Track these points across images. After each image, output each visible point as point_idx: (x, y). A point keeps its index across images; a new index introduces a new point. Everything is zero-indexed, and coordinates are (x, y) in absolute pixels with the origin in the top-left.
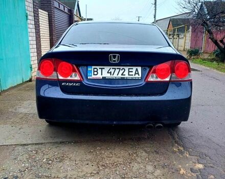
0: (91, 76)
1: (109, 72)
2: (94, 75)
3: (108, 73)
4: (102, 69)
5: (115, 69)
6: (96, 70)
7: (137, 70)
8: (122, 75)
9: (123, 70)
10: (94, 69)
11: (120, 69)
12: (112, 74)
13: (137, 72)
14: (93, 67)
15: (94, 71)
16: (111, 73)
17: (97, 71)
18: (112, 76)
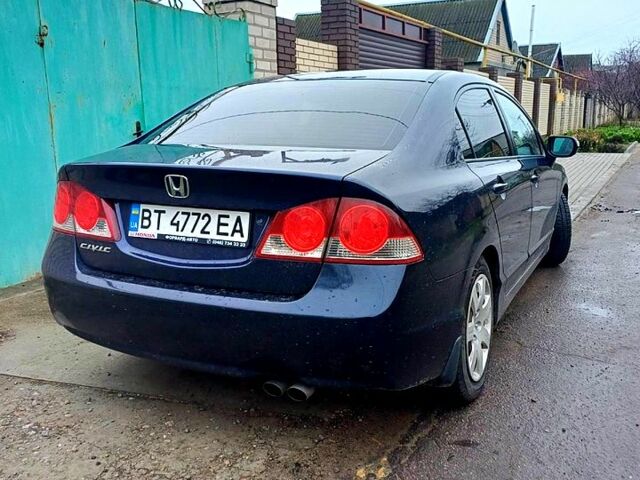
0: (136, 230)
1: (175, 221)
2: (143, 227)
3: (172, 224)
4: (160, 212)
5: (188, 214)
6: (146, 214)
7: (239, 220)
8: (203, 232)
9: (207, 219)
10: (144, 211)
11: (199, 215)
12: (180, 228)
13: (238, 228)
14: (143, 207)
15: (144, 218)
16: (177, 224)
17: (149, 218)
18: (179, 233)
